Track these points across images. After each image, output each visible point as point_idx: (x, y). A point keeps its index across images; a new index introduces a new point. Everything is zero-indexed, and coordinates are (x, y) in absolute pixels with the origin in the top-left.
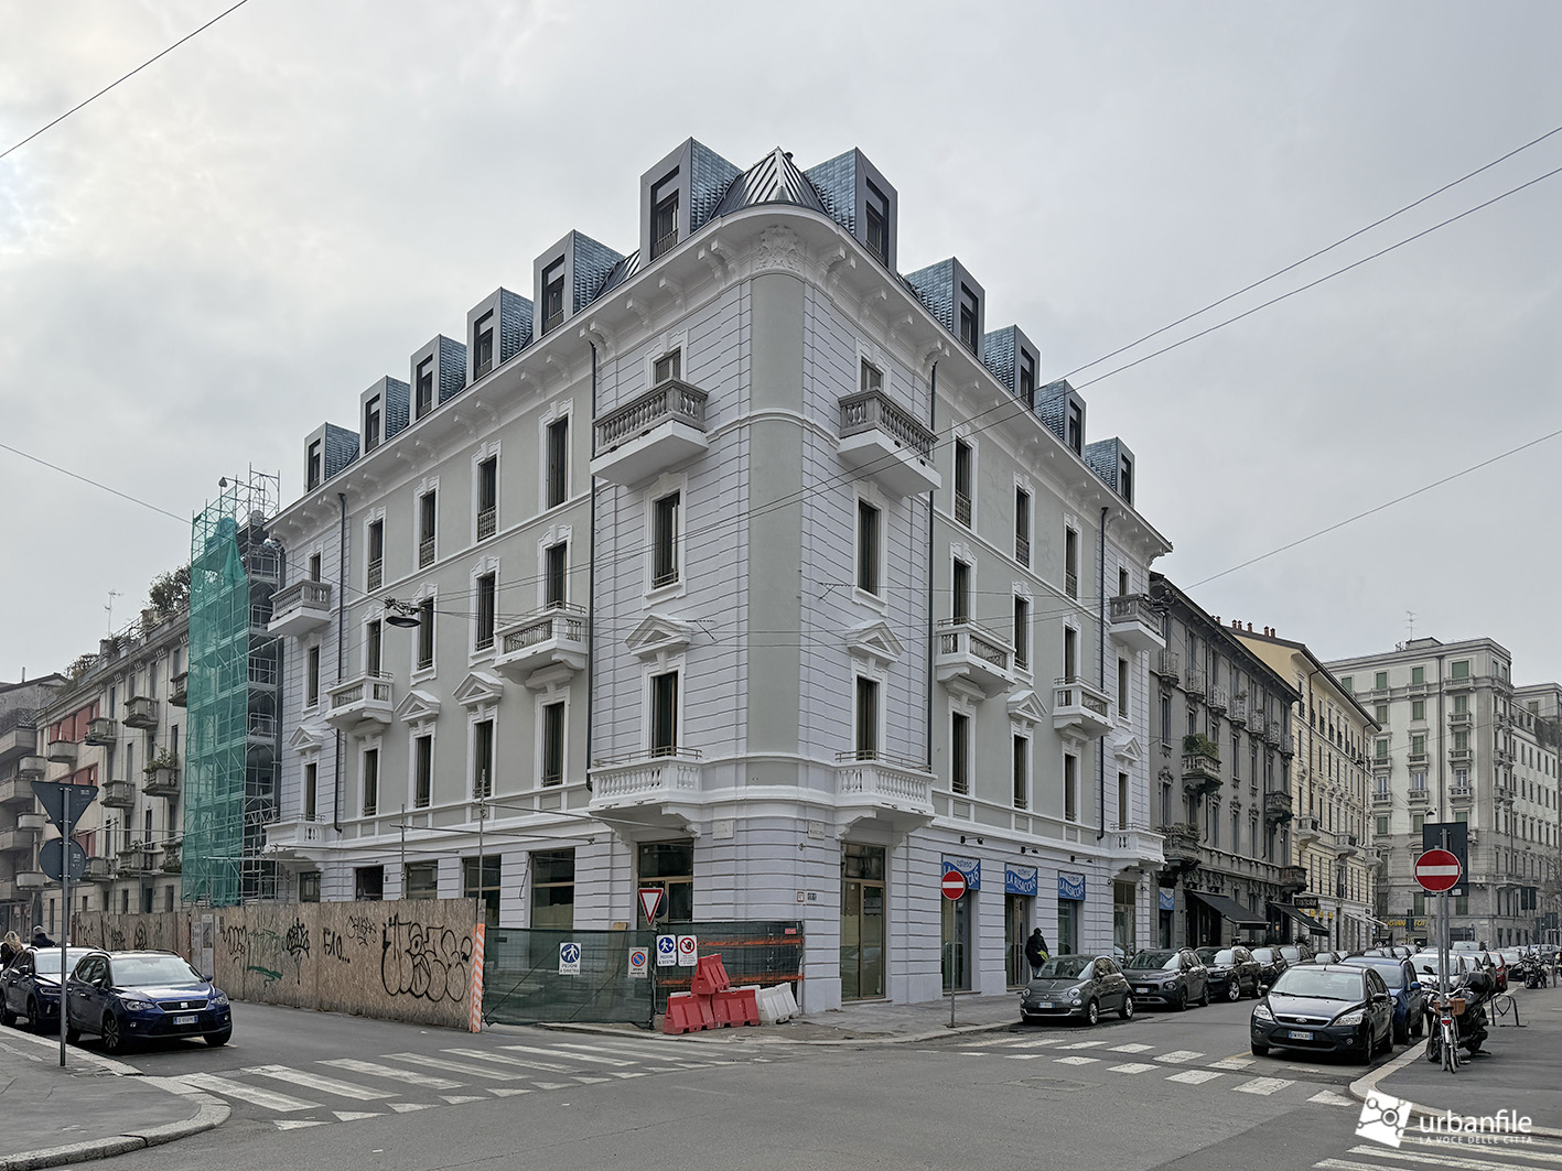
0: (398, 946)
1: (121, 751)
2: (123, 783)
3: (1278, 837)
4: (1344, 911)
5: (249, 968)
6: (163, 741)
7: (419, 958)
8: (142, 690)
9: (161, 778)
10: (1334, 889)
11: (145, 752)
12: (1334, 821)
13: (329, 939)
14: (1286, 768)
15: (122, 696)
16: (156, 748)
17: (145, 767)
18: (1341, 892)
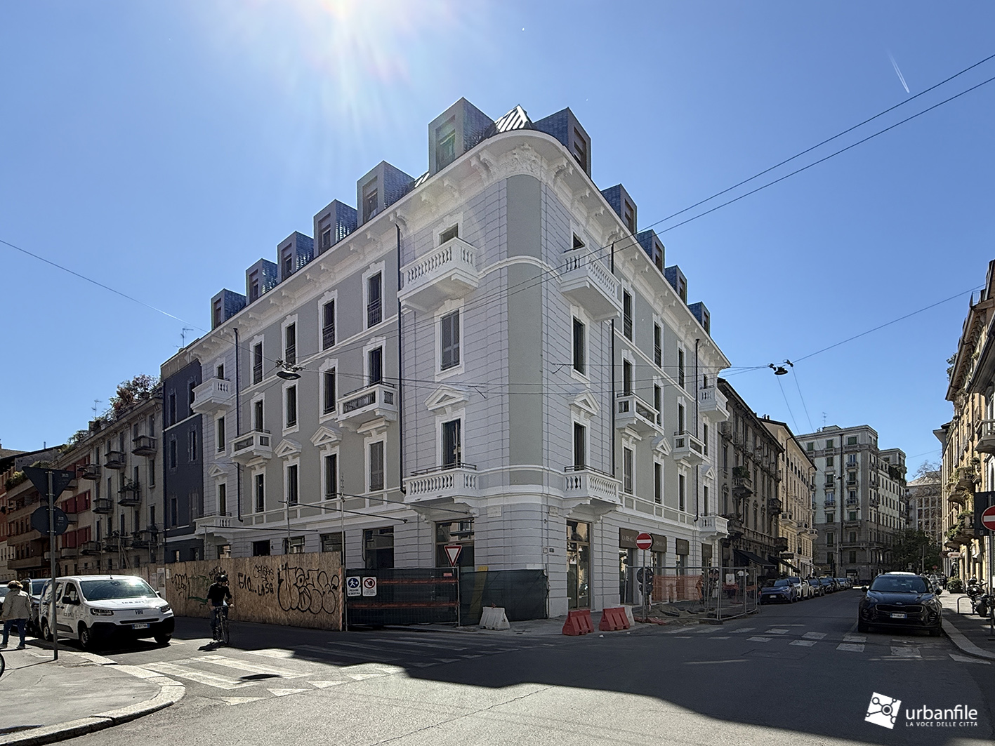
0: (288, 582)
1: (104, 483)
2: (106, 500)
3: (773, 523)
4: (801, 561)
5: (189, 598)
6: (130, 474)
7: (303, 589)
8: (116, 447)
9: (129, 495)
10: (797, 550)
11: (119, 480)
12: (797, 516)
13: (242, 580)
14: (777, 487)
15: (104, 452)
16: (125, 479)
17: (119, 490)
18: (800, 552)
